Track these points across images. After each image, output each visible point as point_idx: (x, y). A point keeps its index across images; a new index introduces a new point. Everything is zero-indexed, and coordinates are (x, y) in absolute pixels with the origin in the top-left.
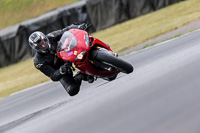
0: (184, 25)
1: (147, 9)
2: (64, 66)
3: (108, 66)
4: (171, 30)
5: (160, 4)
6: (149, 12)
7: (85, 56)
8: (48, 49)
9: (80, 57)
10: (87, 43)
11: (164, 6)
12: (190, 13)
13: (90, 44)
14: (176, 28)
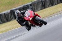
1: (50, 5)
3: (39, 22)
4: (58, 12)
5: (55, 4)
7: (32, 19)
9: (31, 19)
10: (33, 15)
11: (56, 4)
14: (59, 11)
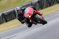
0: (51, 14)
1: (40, 9)
2: (25, 19)
4: (47, 15)
6: (40, 10)
8: (20, 13)
10: (32, 12)
11: (45, 8)
12: (53, 10)
13: (33, 13)
14: (48, 15)
